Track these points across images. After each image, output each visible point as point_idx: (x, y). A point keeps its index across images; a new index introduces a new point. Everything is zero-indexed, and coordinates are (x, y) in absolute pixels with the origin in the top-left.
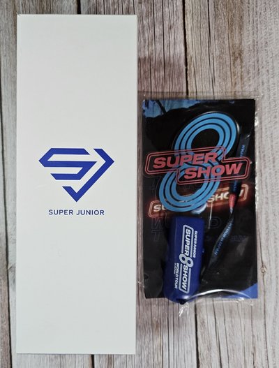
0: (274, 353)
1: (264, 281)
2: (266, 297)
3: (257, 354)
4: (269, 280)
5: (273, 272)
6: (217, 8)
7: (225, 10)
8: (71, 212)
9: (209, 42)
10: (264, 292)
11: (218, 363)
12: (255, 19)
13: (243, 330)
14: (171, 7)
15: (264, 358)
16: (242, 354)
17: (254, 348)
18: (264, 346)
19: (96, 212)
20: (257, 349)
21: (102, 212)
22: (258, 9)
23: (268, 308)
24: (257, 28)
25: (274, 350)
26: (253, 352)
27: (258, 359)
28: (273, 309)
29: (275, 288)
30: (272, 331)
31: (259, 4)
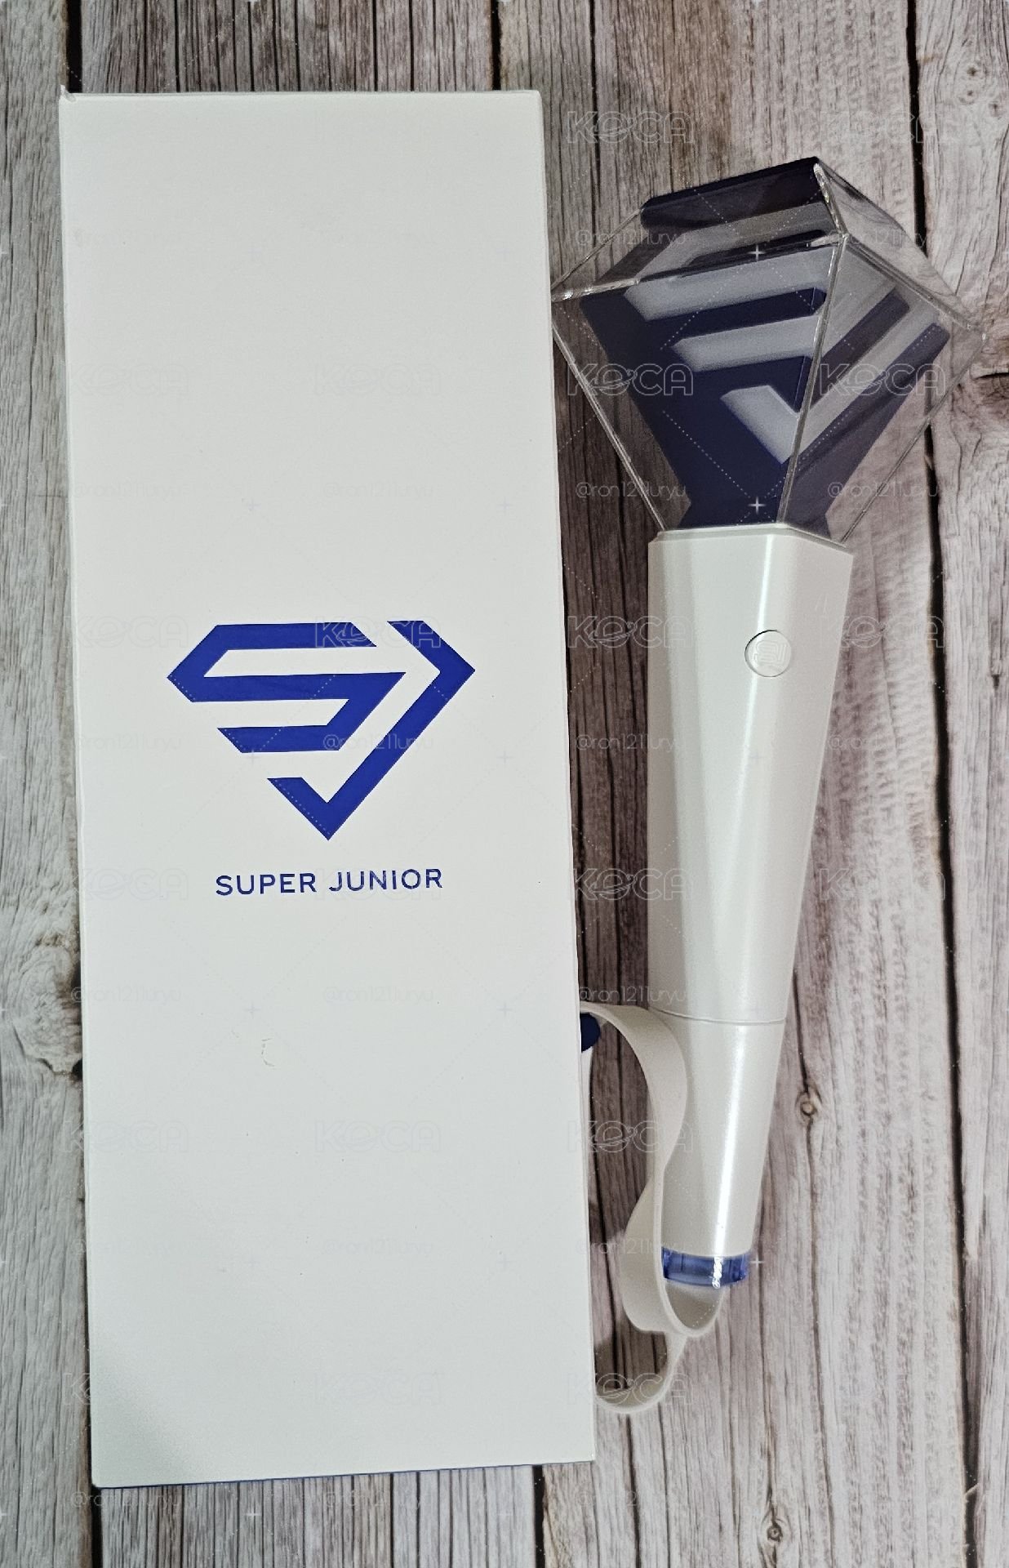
0: (852, 1447)
1: (810, 1151)
2: (819, 1217)
3: (783, 1453)
4: (831, 1145)
5: (848, 1108)
6: (628, 59)
7: (657, 69)
8: (308, 881)
9: (596, 189)
10: (813, 1194)
11: (623, 1494)
12: (777, 107)
13: (725, 1351)
14: (444, 49)
15: (813, 1471)
16: (719, 1452)
17: (771, 1429)
18: (810, 1420)
19: (411, 879)
20: (783, 1435)
21: (434, 877)
22: (787, 71)
23: (827, 1261)
24: (784, 142)
25: (851, 1437)
26: (768, 1444)
27: (788, 1479)
28: (847, 1267)
29: (857, 1176)
30: (844, 1358)
31: (789, 52)
